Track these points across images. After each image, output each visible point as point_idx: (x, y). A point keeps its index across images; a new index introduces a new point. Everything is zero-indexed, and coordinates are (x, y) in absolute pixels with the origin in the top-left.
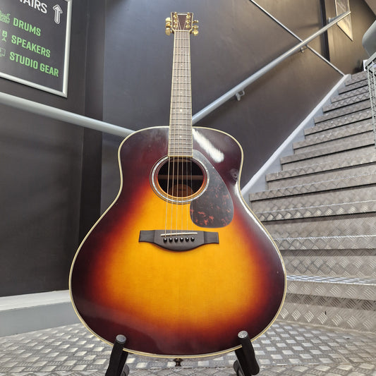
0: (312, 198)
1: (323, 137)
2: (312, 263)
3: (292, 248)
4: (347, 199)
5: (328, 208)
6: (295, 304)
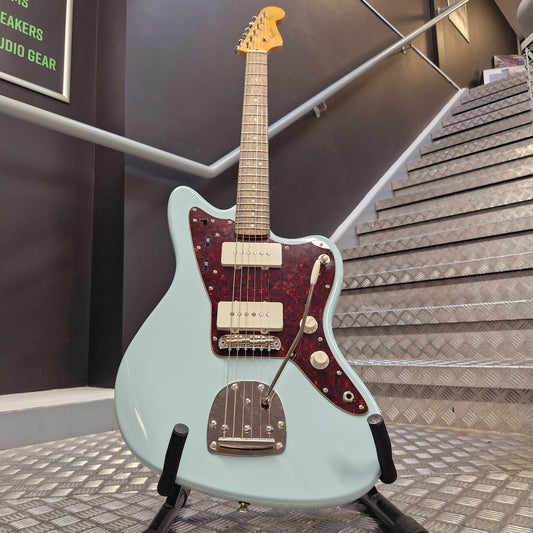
0: (423, 255)
1: (434, 172)
2: (430, 343)
3: (401, 323)
4: (473, 255)
5: (450, 266)
6: (408, 399)
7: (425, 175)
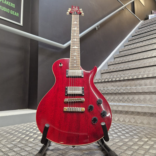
0: (127, 72)
1: (132, 46)
2: (128, 98)
3: (120, 92)
4: (143, 72)
5: (135, 75)
6: (121, 115)
7: (129, 47)
